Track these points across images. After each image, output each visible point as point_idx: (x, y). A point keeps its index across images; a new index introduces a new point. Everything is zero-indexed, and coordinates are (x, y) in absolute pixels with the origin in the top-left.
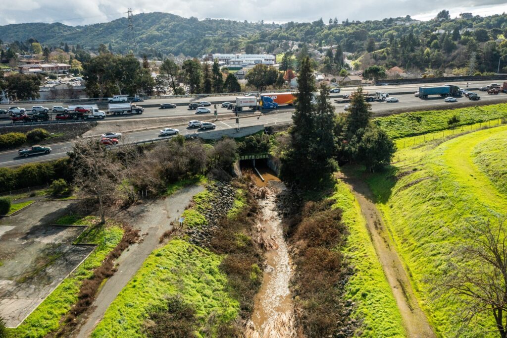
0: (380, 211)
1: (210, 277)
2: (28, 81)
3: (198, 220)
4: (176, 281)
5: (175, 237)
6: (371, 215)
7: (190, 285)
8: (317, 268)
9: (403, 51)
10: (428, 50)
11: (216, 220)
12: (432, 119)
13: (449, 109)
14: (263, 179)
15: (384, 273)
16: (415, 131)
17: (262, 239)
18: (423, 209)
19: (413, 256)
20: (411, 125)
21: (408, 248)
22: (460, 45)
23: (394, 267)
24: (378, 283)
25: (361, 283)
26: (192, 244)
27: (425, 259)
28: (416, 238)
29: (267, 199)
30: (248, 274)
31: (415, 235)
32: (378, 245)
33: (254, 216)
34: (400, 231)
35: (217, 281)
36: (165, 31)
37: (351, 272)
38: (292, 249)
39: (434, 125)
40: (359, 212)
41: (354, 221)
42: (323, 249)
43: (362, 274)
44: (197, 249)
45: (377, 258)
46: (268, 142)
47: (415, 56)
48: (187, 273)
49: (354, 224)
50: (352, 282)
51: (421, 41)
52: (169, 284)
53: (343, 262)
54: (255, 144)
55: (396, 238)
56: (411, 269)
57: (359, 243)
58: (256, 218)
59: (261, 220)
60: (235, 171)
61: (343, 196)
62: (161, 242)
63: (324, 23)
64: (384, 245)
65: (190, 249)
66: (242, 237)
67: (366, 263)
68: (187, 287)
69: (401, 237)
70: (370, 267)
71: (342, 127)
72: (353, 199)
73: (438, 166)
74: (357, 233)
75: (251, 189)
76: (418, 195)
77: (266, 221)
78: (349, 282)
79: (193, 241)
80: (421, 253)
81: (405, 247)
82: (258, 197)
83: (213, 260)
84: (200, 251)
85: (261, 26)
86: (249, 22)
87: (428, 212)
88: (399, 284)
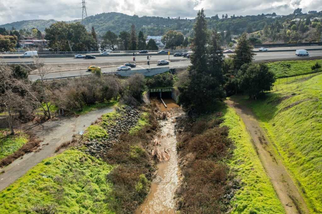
0: (264, 129)
1: (95, 186)
2: (6, 40)
3: (99, 134)
4: (56, 190)
5: (72, 147)
6: (256, 131)
7: (71, 195)
8: (202, 180)
9: (272, 32)
10: (288, 31)
11: (117, 135)
12: (298, 66)
13: (311, 60)
14: (166, 106)
15: (273, 188)
16: (286, 74)
17: (156, 152)
18: (307, 125)
19: (303, 170)
20: (283, 70)
21: (296, 162)
22: (311, 28)
23: (284, 181)
24: (267, 199)
25: (248, 199)
26: (87, 154)
27: (318, 174)
28: (304, 152)
29: (167, 120)
30: (134, 184)
31: (302, 149)
32: (264, 158)
33: (152, 133)
34: (285, 146)
35: (102, 191)
36: (118, 23)
37: (237, 186)
38: (182, 161)
39: (301, 71)
40: (244, 129)
41: (240, 137)
42: (209, 161)
43: (249, 188)
44: (91, 159)
45: (264, 171)
46: (172, 79)
47: (280, 35)
48: (71, 183)
49: (240, 139)
50: (238, 196)
51: (284, 26)
52: (47, 194)
53: (229, 175)
54: (161, 80)
55: (281, 152)
56: (302, 184)
57: (244, 156)
58: (154, 135)
59: (159, 136)
60: (144, 100)
61: (230, 117)
62: (56, 152)
63: (219, 18)
64: (270, 159)
65: (84, 159)
66: (137, 149)
67: (253, 176)
68: (66, 197)
69: (287, 152)
70: (258, 181)
71: (230, 66)
72: (238, 119)
73: (316, 91)
74: (243, 147)
75: (155, 113)
76: (299, 114)
77: (163, 136)
78: (235, 197)
79: (90, 151)
80: (312, 167)
81: (293, 161)
82: (160, 119)
83: (103, 170)
84: (93, 161)
85: (178, 21)
86: (171, 18)
87: (314, 127)
88: (291, 201)
